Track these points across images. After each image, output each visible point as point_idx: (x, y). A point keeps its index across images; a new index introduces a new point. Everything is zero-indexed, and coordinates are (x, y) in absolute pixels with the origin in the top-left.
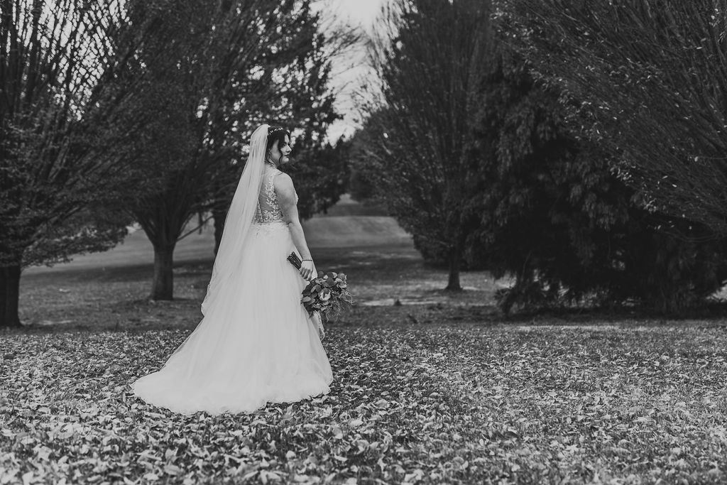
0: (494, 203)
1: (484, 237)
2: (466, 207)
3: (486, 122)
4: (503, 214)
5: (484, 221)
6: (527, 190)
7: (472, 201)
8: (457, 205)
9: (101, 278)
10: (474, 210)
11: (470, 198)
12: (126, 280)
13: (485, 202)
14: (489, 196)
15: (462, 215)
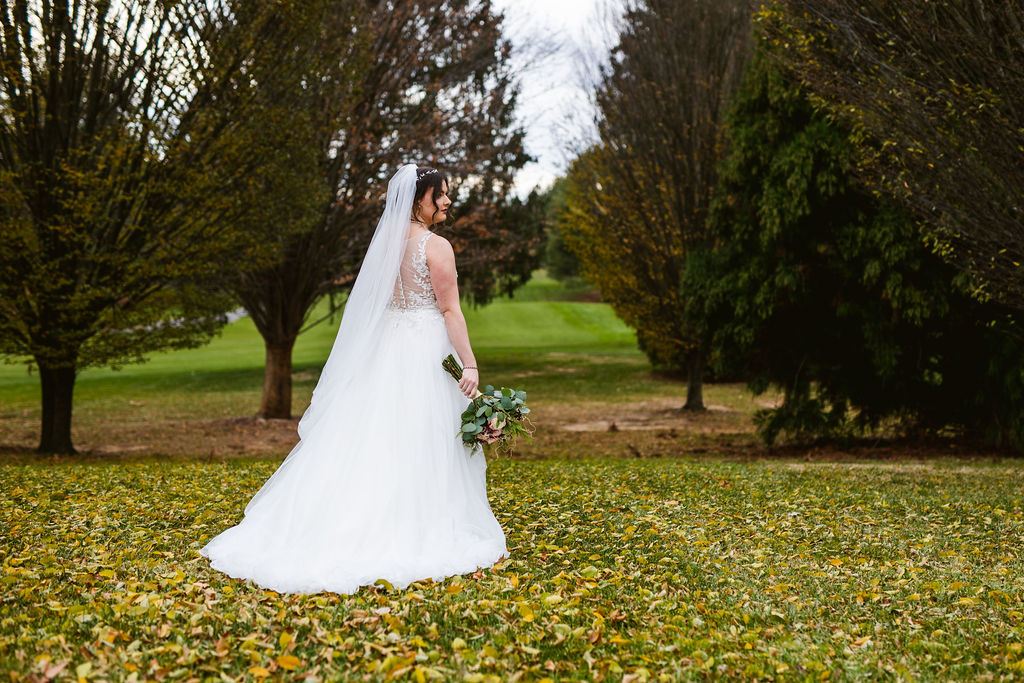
0: (754, 286)
1: (739, 334)
2: (713, 291)
3: (744, 168)
4: (767, 302)
5: (739, 311)
6: (800, 268)
7: (723, 282)
8: (702, 287)
9: (189, 385)
10: (724, 295)
11: (720, 277)
12: (224, 390)
13: (740, 284)
14: (745, 276)
15: (707, 303)
